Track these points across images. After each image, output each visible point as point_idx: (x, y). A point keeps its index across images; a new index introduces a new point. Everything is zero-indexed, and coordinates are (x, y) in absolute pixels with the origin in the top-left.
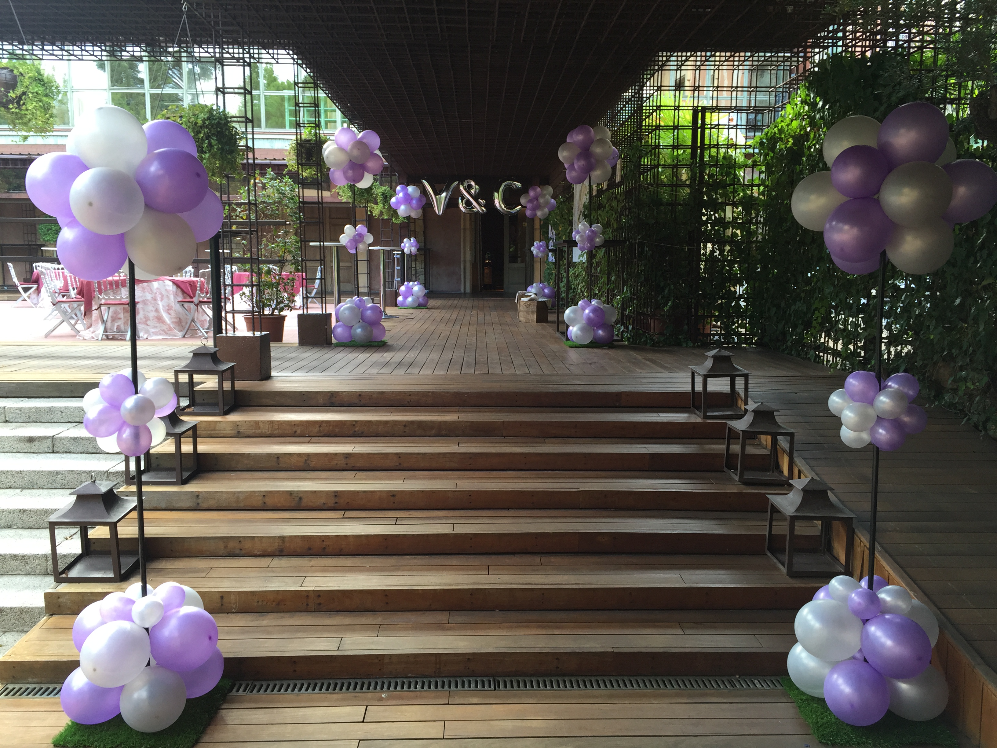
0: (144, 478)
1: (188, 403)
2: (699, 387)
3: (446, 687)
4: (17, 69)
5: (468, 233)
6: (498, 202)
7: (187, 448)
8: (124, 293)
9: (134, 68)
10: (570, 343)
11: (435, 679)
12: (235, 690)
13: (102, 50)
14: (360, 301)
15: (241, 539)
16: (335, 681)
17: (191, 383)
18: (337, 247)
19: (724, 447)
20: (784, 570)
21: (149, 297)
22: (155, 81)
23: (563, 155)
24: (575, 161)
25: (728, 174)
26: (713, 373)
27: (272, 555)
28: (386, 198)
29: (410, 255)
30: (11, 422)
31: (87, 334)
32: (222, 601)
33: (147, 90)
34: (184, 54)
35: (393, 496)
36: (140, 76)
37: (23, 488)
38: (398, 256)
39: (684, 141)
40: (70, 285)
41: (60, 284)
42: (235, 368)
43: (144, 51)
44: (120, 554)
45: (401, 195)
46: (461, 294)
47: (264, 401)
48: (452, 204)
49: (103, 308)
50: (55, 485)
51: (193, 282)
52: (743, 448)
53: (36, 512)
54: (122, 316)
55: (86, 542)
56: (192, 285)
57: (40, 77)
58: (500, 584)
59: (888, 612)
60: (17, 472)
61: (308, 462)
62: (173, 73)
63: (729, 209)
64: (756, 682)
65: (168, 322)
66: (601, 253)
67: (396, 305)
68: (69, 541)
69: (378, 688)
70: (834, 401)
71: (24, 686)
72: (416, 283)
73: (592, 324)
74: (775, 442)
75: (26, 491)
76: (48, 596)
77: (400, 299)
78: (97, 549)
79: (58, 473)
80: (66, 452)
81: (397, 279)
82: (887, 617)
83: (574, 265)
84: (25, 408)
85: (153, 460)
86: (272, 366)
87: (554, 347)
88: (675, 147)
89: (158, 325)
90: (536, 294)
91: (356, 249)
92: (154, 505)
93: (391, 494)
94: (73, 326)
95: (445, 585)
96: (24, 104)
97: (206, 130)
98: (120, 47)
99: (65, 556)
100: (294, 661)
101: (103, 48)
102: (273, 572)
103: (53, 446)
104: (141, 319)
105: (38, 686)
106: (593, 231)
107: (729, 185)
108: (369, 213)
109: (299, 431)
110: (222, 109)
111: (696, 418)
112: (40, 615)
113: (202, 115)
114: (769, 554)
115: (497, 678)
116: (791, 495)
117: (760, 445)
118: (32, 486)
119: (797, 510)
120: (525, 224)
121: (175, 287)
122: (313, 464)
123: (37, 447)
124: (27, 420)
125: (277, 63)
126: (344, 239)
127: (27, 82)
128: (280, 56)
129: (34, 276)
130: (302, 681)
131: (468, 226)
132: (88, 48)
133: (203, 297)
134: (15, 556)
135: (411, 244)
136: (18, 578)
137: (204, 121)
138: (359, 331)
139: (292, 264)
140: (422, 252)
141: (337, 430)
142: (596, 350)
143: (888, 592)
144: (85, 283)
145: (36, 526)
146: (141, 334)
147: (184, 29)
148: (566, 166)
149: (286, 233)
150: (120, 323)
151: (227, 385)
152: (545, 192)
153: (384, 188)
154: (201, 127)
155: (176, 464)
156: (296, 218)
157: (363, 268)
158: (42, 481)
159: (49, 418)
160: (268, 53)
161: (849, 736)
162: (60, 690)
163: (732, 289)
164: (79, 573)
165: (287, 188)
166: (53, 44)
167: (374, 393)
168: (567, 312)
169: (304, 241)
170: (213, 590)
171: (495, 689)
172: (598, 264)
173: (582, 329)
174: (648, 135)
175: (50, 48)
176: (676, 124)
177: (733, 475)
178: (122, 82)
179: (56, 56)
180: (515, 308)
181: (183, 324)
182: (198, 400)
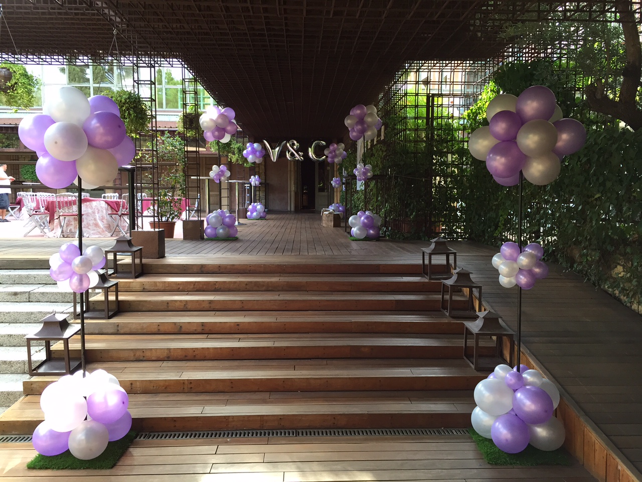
0: (85, 315)
1: (113, 272)
2: (427, 262)
3: (267, 435)
4: (12, 68)
5: (293, 173)
6: (311, 153)
7: (112, 298)
8: (75, 208)
9: (83, 72)
10: (352, 238)
11: (260, 431)
12: (138, 437)
13: (64, 59)
14: (222, 212)
15: (144, 350)
16: (199, 432)
17: (115, 260)
18: (208, 179)
19: (441, 296)
20: (473, 367)
21: (90, 211)
22: (95, 79)
23: (348, 122)
24: (355, 126)
25: (448, 134)
26: (434, 252)
27: (163, 360)
28: (240, 151)
29: (255, 187)
30: (3, 284)
31: (51, 234)
32: (131, 387)
33: (92, 85)
34: (115, 61)
35: (238, 325)
36: (87, 76)
37: (10, 323)
38: (248, 188)
39: (422, 114)
40: (40, 204)
41: (34, 205)
42: (143, 250)
43: (90, 59)
44: (69, 359)
45: (250, 149)
46: (288, 211)
47: (160, 270)
48: (282, 155)
49: (61, 218)
50: (30, 321)
51: (118, 202)
52: (451, 297)
53: (18, 336)
54: (73, 223)
55: (49, 353)
56: (117, 204)
57: (26, 74)
58: (301, 375)
59: (529, 385)
60: (7, 313)
61: (186, 306)
62: (108, 75)
63: (450, 156)
64: (454, 431)
65: (102, 227)
66: (372, 184)
67: (246, 218)
68: (38, 353)
69: (226, 436)
70: (495, 260)
71: (10, 437)
72: (259, 204)
73: (366, 226)
74: (471, 292)
75: (11, 325)
76: (25, 384)
77: (249, 213)
78: (56, 357)
79: (32, 313)
80: (37, 302)
81: (247, 202)
82: (528, 387)
83: (357, 192)
84: (13, 275)
85: (91, 305)
86: (166, 251)
87: (343, 240)
88: (416, 118)
89: (95, 228)
90: (334, 210)
91: (220, 180)
92: (91, 331)
93: (237, 324)
94: (42, 231)
95: (268, 376)
96: (16, 90)
97: (127, 105)
98: (75, 57)
99: (35, 362)
100: (174, 420)
101: (65, 57)
102: (163, 370)
103: (29, 298)
104: (85, 225)
105: (18, 436)
106: (366, 169)
107: (450, 141)
108: (229, 160)
109: (181, 288)
110: (137, 93)
111: (425, 280)
112: (20, 396)
113: (125, 96)
114: (465, 358)
115: (298, 430)
116: (477, 322)
117: (463, 295)
118: (15, 321)
119: (480, 330)
120: (329, 168)
121: (107, 205)
122: (189, 307)
123: (19, 298)
124: (13, 283)
125: (172, 66)
126: (212, 174)
127: (18, 76)
128: (174, 63)
129: (17, 200)
130: (180, 433)
131: (292, 169)
132: (55, 57)
133: (125, 211)
134: (5, 362)
135: (256, 179)
136: (7, 375)
137: (126, 99)
138: (221, 231)
139: (180, 190)
140: (264, 185)
141: (205, 287)
142: (368, 242)
143: (529, 374)
144: (50, 203)
145: (18, 345)
146: (85, 234)
147: (114, 46)
148: (349, 129)
149: (177, 171)
150: (72, 227)
151: (137, 261)
152: (340, 147)
153: (239, 145)
154: (124, 104)
155: (104, 307)
156: (183, 161)
157: (225, 193)
158: (22, 318)
159: (27, 281)
160: (166, 61)
161: (506, 460)
162: (32, 439)
163: (452, 204)
164: (44, 370)
165: (177, 143)
166: (33, 54)
167: (228, 265)
168: (351, 219)
169: (187, 176)
170: (126, 379)
171: (296, 436)
172: (371, 190)
173: (359, 229)
174: (400, 111)
175: (31, 57)
176: (416, 104)
177: (446, 313)
178: (76, 80)
179: (35, 62)
180: (320, 219)
181: (112, 228)
182: (119, 269)
